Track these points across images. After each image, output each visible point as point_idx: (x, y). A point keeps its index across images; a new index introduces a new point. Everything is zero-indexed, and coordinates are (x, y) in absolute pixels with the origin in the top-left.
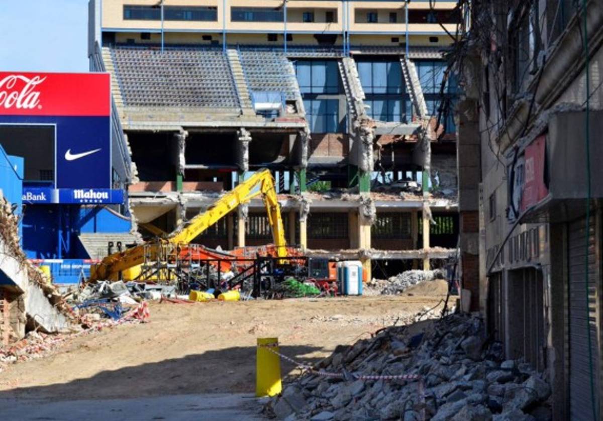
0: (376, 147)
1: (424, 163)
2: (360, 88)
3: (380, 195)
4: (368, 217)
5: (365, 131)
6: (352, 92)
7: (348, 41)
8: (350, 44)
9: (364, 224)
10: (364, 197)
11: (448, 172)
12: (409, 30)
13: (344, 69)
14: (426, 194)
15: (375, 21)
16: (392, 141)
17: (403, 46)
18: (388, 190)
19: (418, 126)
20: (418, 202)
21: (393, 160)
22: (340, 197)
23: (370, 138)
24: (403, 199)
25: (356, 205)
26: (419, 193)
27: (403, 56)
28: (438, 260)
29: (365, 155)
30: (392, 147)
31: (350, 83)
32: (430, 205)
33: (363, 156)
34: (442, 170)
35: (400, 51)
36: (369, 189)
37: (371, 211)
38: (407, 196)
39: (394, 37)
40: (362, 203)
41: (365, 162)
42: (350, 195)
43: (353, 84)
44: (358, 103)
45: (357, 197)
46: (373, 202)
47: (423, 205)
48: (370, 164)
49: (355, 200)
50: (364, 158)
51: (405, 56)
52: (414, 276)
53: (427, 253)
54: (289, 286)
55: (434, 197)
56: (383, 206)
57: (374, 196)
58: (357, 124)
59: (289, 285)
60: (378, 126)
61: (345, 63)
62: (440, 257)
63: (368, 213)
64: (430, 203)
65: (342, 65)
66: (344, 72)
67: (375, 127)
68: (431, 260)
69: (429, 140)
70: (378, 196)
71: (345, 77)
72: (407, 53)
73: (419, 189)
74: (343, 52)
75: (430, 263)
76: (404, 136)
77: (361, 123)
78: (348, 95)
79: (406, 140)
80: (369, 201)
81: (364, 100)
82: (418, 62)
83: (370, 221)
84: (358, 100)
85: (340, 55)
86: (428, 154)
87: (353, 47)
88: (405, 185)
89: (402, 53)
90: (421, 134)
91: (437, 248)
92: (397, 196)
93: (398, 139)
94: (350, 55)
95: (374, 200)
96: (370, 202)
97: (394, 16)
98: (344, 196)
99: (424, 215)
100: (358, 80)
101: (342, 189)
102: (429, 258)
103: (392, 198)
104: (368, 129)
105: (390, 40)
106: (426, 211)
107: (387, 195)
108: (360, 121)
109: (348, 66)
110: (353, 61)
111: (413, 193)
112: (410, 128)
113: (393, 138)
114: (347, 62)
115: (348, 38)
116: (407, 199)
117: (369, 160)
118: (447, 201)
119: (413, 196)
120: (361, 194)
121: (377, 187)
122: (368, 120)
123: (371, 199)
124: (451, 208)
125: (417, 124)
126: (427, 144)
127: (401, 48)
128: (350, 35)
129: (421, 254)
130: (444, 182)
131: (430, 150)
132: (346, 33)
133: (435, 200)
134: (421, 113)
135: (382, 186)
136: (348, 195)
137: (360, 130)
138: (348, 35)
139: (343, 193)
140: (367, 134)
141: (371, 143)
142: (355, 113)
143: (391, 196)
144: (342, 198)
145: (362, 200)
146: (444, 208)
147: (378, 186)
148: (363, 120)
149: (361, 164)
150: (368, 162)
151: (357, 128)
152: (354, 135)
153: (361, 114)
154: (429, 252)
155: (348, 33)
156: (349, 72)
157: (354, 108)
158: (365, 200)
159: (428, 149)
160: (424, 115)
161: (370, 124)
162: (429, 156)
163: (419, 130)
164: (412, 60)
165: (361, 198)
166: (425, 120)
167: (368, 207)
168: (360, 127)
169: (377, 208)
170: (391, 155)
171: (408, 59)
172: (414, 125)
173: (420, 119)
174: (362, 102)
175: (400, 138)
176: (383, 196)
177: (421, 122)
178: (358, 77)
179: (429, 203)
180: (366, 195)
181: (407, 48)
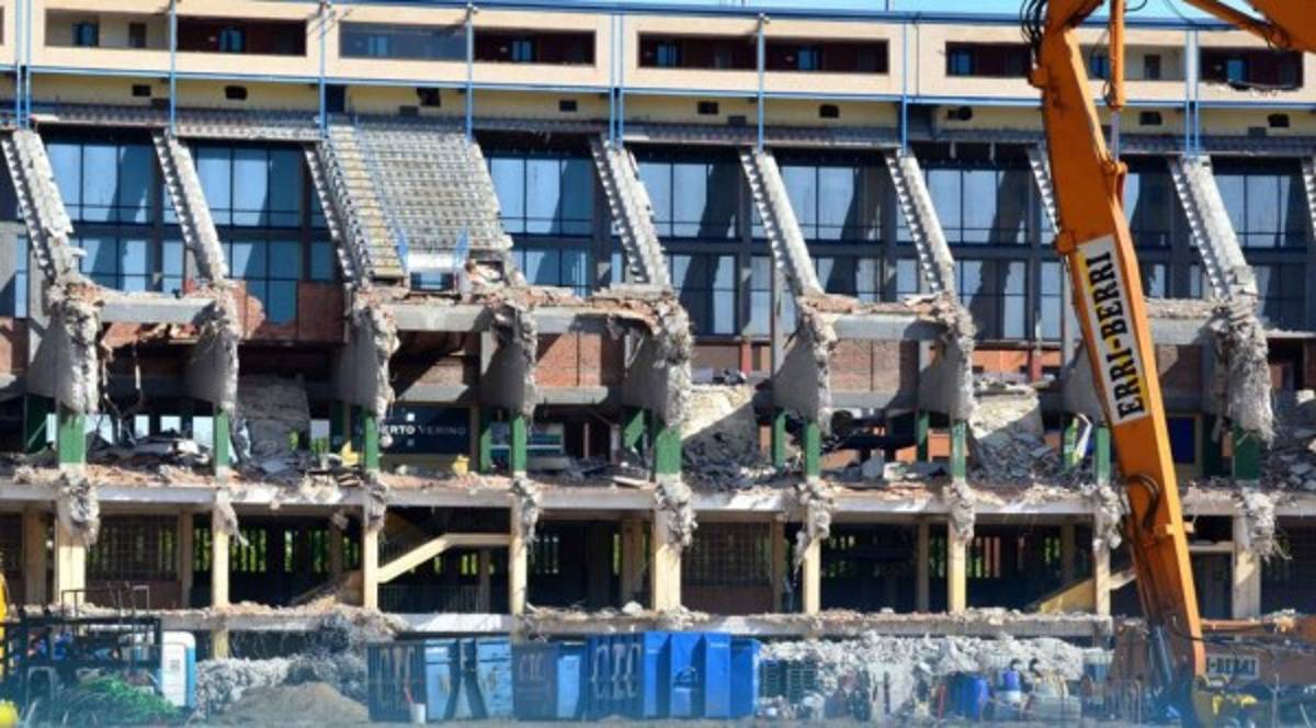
0: (101, 353)
1: (220, 395)
2: (60, 207)
3: (108, 471)
4: (81, 525)
5: (77, 312)
6: (41, 214)
7: (28, 91)
8: (31, 96)
9: (71, 544)
10: (70, 475)
11: (271, 418)
12: (178, 68)
13: (16, 157)
14: (223, 470)
15: (94, 43)
16: (133, 339)
17: (162, 106)
18: (128, 459)
19: (205, 302)
20: (202, 489)
21: (138, 386)
22: (11, 475)
23: (90, 329)
24: (166, 481)
25: (48, 496)
26: (206, 470)
27: (160, 131)
28: (251, 635)
29: (77, 370)
30: (135, 354)
31: (35, 193)
32: (231, 500)
33: (72, 373)
34: (259, 414)
35: (153, 118)
36: (83, 457)
37: (88, 512)
38: (174, 475)
39: (138, 83)
40: (66, 490)
41: (77, 388)
42: (37, 472)
43: (41, 194)
44: (58, 242)
45: (52, 475)
46: (93, 488)
47: (214, 497)
48: (90, 395)
49: (49, 484)
50: (74, 380)
51: (166, 132)
52: (225, 674)
53: (222, 618)
54: (103, 695)
55: (241, 479)
56: (117, 498)
57: (96, 475)
58: (56, 295)
59: (103, 691)
60: (107, 301)
61: (19, 145)
62: (255, 628)
63: (82, 514)
64: (231, 495)
65: (13, 148)
66: (19, 166)
67: (100, 304)
68: (232, 635)
69: (235, 337)
70: (104, 475)
71: (22, 177)
72: (172, 122)
73: (204, 460)
74: (15, 116)
75: (230, 643)
76: (169, 327)
77: (66, 293)
78: (30, 223)
79: (171, 338)
80: (85, 487)
81: (69, 234)
82: (197, 146)
83: (85, 535)
84: (56, 234)
85: (6, 124)
86: (231, 373)
87: (38, 106)
88: (170, 449)
89: (158, 123)
90: (214, 323)
91: (248, 606)
92: (153, 476)
93: (149, 334)
94: (33, 124)
95: (95, 483)
96: (88, 488)
97: (140, 32)
98: (22, 471)
99: (217, 522)
100: (53, 186)
101: (12, 456)
102: (227, 630)
103: (138, 479)
104: (86, 307)
105: (129, 91)
106: (222, 513)
107: (127, 473)
108: (64, 288)
109: (28, 151)
110: (37, 139)
111: (190, 469)
112: (187, 308)
113: (137, 332)
114: (25, 141)
115: (28, 83)
116: (175, 483)
117: (85, 385)
118: (275, 490)
119: (191, 475)
120: (64, 467)
121: (99, 452)
122: (84, 285)
123: (90, 481)
124: (283, 506)
125: (203, 297)
126: (228, 348)
127: (155, 112)
128: (33, 74)
129: (209, 620)
130: (262, 443)
131: (236, 364)
132: (24, 69)
133: (245, 486)
134: (213, 270)
135: (111, 451)
136: (31, 471)
137: (64, 309)
138: (28, 75)
139: (19, 464)
140: (82, 319)
141: (90, 343)
142: (51, 265)
143: (136, 475)
144: (16, 478)
145: (67, 484)
146: (267, 506)
147: (102, 448)
148: (69, 285)
149: (68, 393)
150: (85, 388)
151: (55, 304)
152: (44, 322)
153: (67, 270)
154: (228, 613)
155: (29, 70)
156: (31, 165)
157: (47, 255)
158: (74, 482)
159: (231, 360)
160: (221, 277)
161: (88, 295)
162: (235, 377)
163: (209, 313)
164: (185, 141)
165: (64, 479)
166: (222, 289)
167: (82, 501)
168: (65, 303)
169: (103, 505)
170: (133, 373)
171: (174, 137)
172: (196, 302)
173: (211, 286)
174: (66, 240)
175: (156, 331)
176: (115, 473)
177: (212, 294)
178: (52, 180)
179: (228, 494)
180: (76, 470)
181: (173, 113)
